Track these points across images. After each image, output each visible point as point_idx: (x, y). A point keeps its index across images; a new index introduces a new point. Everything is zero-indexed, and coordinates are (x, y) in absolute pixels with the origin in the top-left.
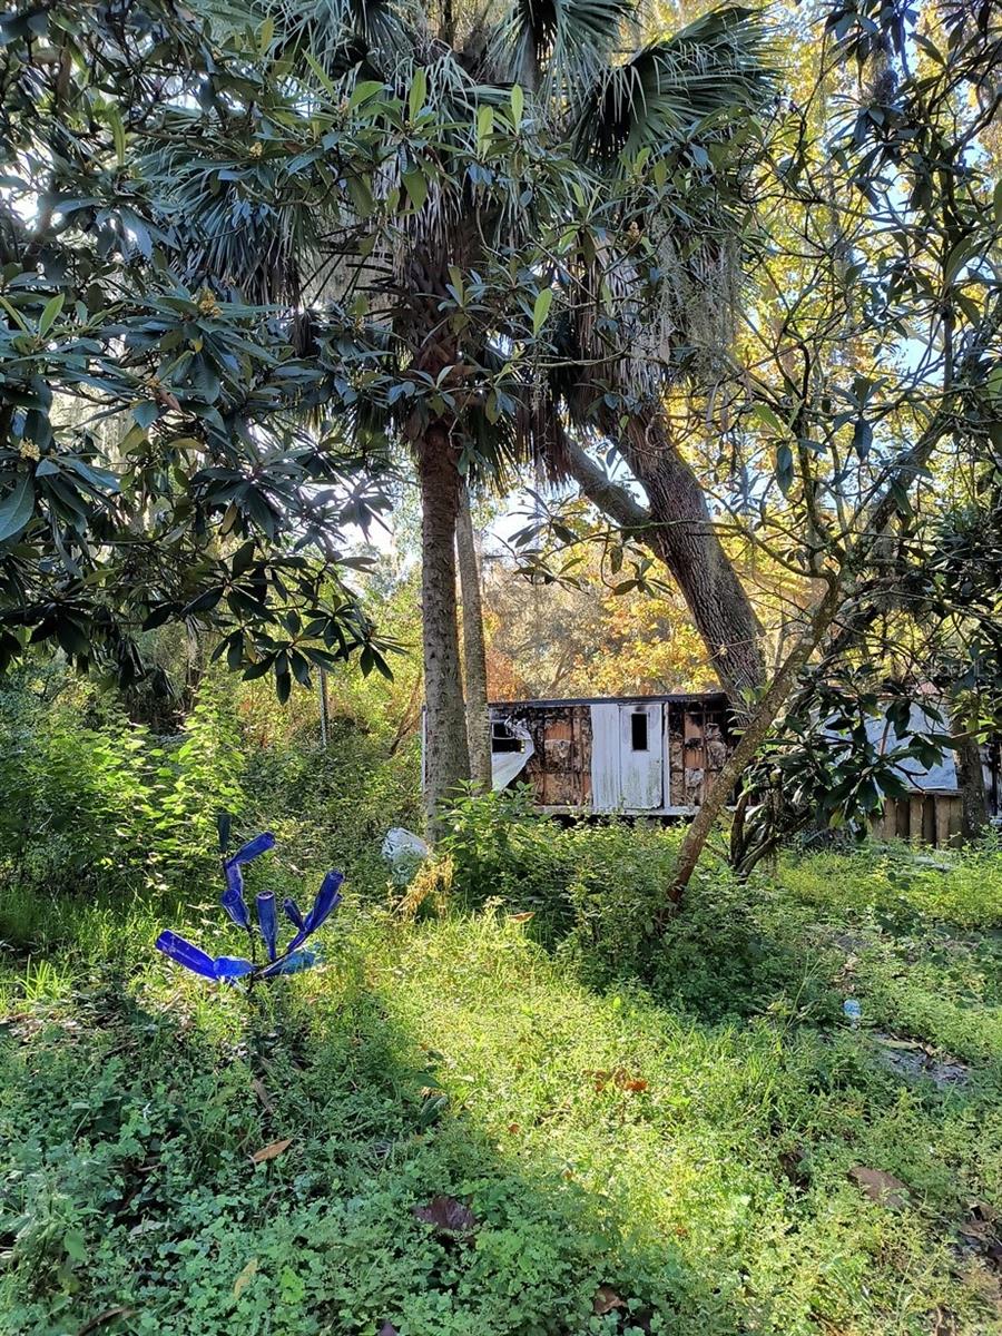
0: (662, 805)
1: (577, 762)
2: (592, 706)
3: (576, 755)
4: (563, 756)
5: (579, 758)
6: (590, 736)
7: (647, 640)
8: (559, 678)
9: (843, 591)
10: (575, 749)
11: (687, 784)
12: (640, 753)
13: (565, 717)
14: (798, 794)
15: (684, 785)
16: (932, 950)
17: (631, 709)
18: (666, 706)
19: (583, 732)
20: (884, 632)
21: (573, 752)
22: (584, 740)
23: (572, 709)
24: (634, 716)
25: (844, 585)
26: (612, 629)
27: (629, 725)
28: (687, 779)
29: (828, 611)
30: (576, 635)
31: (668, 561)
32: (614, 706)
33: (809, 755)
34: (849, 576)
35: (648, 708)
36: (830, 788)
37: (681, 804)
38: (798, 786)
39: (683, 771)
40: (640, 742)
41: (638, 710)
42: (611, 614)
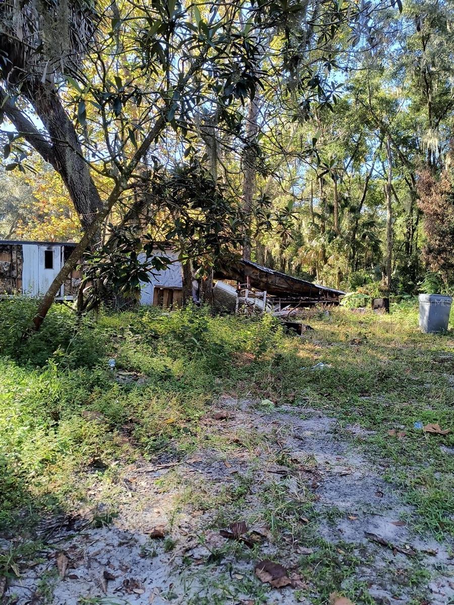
0: (60, 295)
1: (14, 273)
2: (23, 245)
3: (13, 269)
4: (6, 269)
5: (15, 271)
6: (22, 261)
7: (58, 217)
8: (11, 233)
9: (122, 186)
10: (13, 267)
11: (73, 285)
12: (49, 270)
13: (7, 250)
14: (106, 280)
15: (71, 286)
16: (147, 339)
17: (45, 248)
18: (63, 248)
19: (18, 258)
20: (148, 214)
21: (12, 267)
22: (19, 262)
23: (11, 246)
24: (46, 252)
25: (122, 184)
26: (39, 209)
27: (43, 256)
28: (73, 283)
29: (115, 195)
30: (21, 211)
31: (60, 172)
32: (35, 246)
33: (112, 264)
34: (125, 180)
35: (54, 248)
36: (118, 278)
37: (69, 295)
38: (106, 277)
39: (71, 279)
40: (49, 264)
41: (48, 249)
42: (38, 201)
